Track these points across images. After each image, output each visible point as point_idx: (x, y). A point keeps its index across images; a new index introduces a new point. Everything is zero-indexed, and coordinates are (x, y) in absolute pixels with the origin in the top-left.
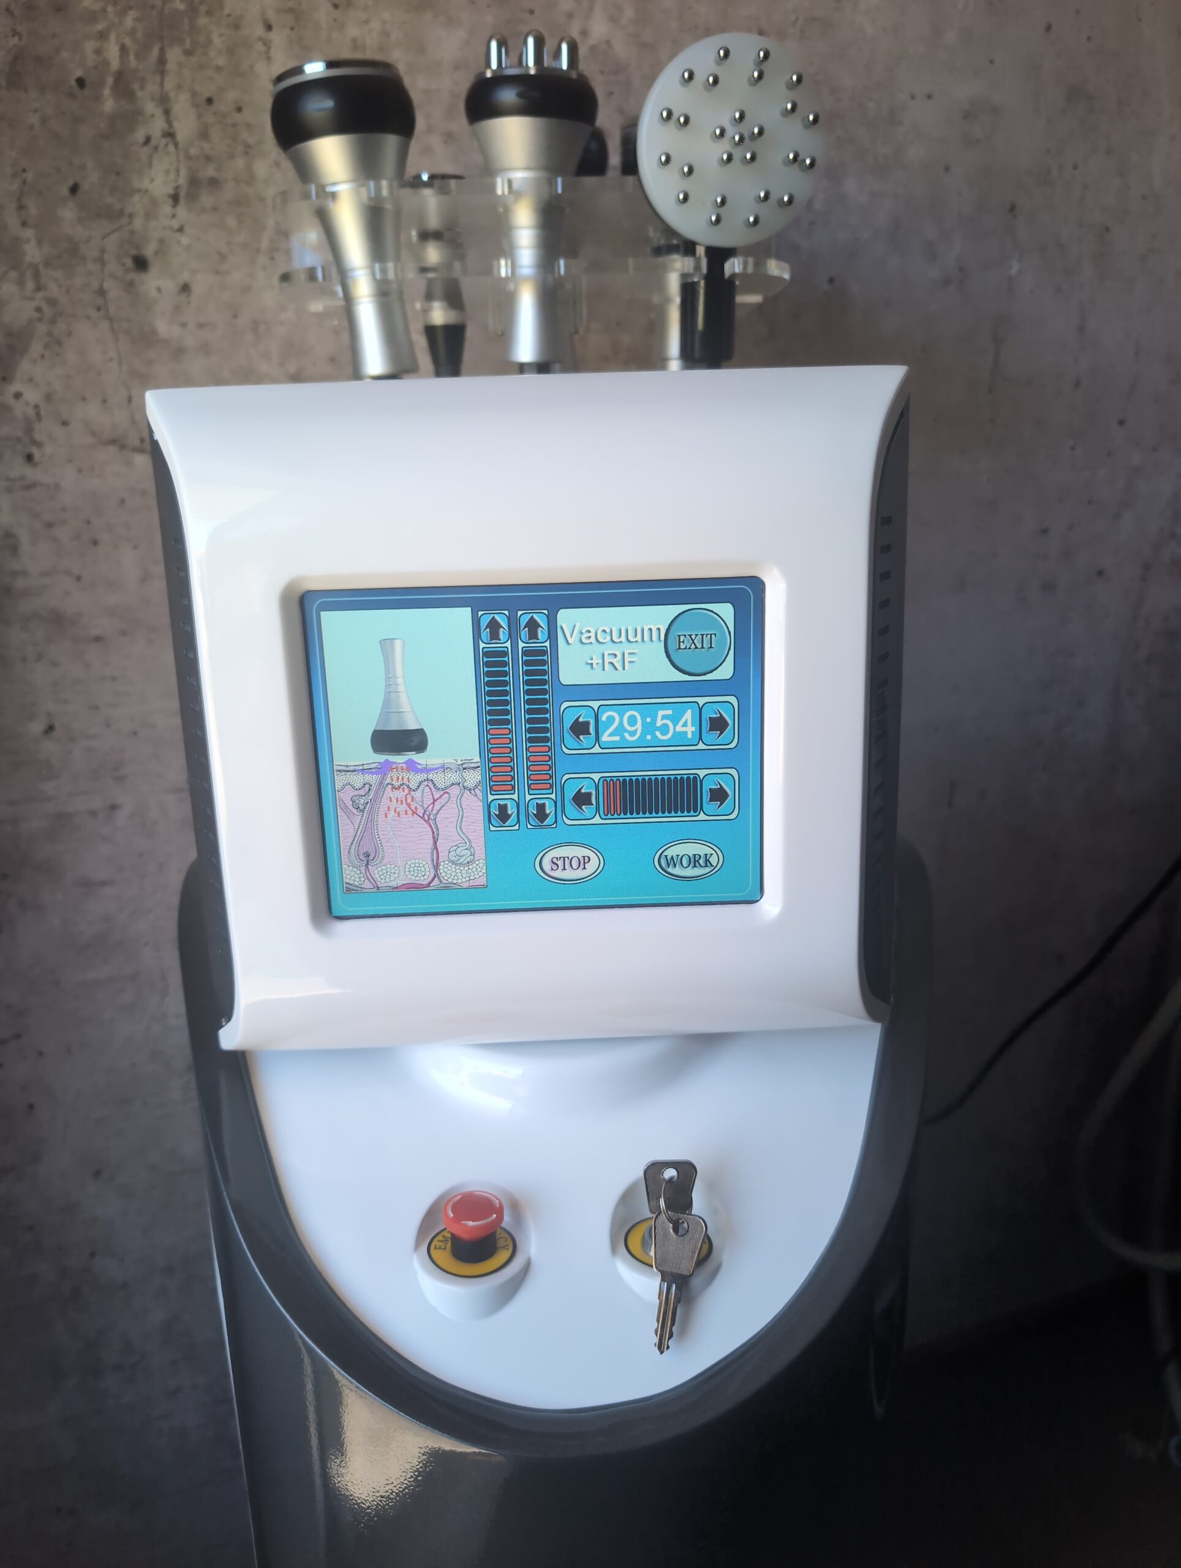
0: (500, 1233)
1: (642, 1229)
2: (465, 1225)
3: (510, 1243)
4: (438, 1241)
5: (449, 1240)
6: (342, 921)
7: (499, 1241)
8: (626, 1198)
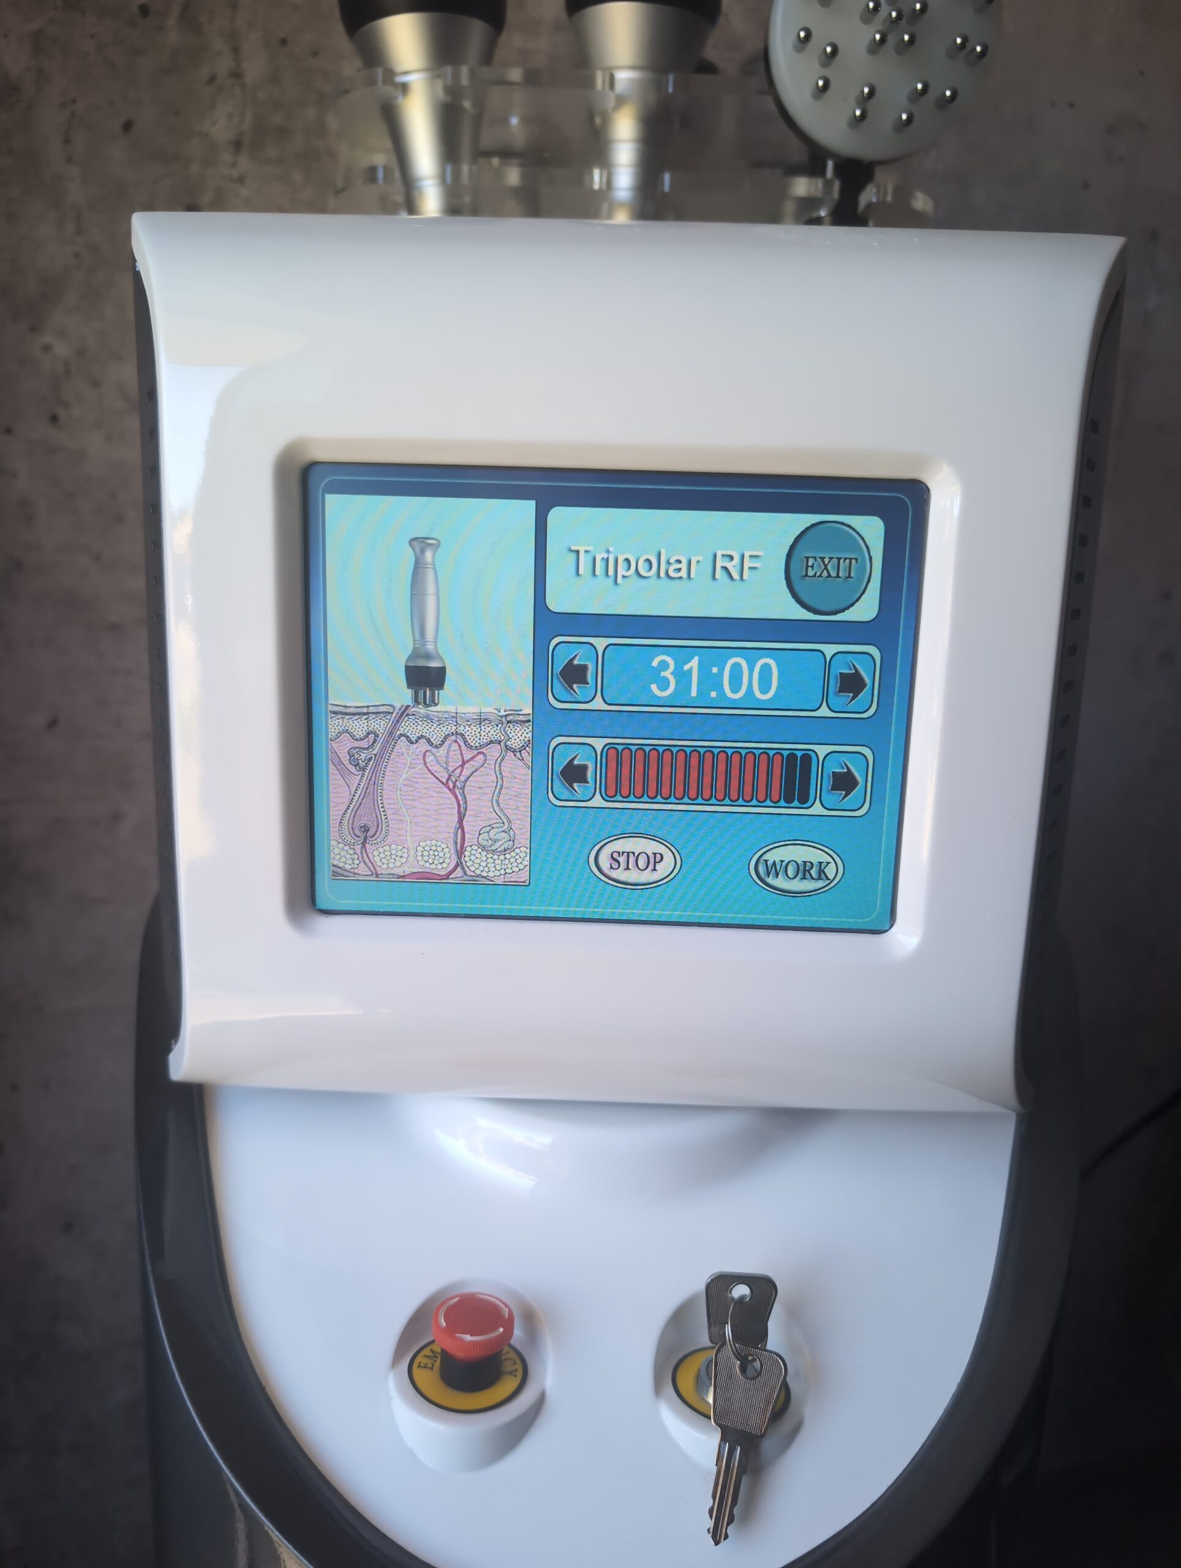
0: (508, 1352)
1: (699, 1361)
2: (461, 1340)
3: (519, 1366)
4: (425, 1356)
5: (439, 1356)
6: (327, 915)
7: (504, 1363)
8: (679, 1318)
